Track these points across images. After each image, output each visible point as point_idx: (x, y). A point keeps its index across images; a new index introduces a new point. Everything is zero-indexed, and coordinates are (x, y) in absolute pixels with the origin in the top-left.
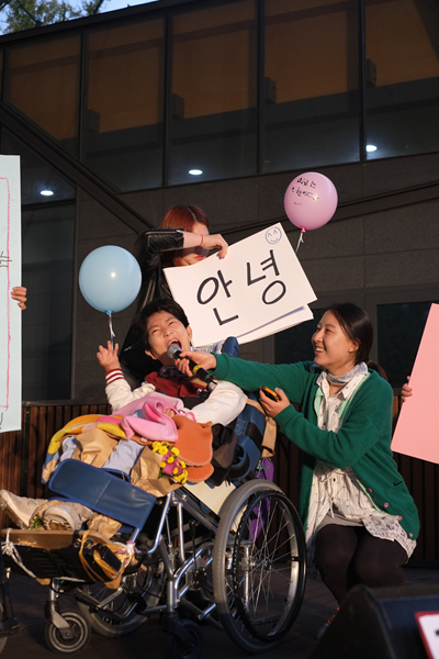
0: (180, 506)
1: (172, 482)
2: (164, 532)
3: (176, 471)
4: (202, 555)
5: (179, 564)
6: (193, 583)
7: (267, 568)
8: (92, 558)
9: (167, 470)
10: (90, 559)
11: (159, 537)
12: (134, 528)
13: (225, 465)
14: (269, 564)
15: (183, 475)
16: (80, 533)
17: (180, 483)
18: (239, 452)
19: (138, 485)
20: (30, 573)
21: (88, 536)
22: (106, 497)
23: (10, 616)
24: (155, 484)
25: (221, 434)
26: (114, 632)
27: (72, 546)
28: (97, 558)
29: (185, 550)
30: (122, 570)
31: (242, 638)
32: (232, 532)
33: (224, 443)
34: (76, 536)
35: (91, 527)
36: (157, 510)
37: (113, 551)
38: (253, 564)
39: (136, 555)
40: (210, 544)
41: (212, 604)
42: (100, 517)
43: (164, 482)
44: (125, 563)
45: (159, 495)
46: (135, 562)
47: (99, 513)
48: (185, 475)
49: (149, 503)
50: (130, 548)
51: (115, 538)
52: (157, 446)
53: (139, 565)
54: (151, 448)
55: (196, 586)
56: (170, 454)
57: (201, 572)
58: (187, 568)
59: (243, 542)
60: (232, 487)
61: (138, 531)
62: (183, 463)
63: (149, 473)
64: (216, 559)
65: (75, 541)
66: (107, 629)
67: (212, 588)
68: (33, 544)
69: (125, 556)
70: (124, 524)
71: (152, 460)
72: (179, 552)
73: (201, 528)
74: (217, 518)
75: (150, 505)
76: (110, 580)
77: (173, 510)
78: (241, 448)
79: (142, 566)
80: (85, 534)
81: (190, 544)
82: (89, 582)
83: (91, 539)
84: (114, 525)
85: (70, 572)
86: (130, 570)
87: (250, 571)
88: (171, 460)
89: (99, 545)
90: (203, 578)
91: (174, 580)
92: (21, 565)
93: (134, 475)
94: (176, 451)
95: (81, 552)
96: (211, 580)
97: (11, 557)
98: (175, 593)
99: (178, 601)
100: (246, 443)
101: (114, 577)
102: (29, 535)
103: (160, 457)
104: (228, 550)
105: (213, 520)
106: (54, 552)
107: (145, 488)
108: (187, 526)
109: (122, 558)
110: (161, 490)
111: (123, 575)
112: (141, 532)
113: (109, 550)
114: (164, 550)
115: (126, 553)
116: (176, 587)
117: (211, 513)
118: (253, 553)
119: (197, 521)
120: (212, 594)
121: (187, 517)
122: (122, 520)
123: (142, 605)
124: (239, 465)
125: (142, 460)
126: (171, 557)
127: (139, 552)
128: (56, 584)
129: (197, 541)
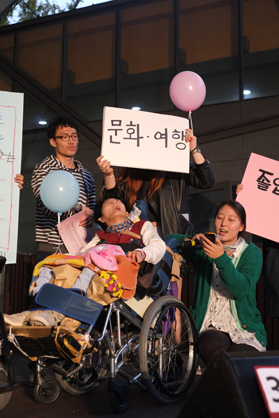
0: (118, 311)
1: (112, 297)
2: (108, 328)
3: (114, 289)
4: (132, 342)
5: (117, 348)
6: (126, 360)
7: (173, 351)
8: (63, 343)
9: (109, 289)
10: (62, 343)
11: (105, 331)
12: (89, 325)
13: (146, 286)
14: (174, 349)
15: (119, 292)
16: (55, 327)
17: (117, 297)
18: (156, 278)
19: (91, 298)
20: (25, 354)
21: (60, 329)
22: (71, 306)
23: (12, 378)
24: (102, 298)
25: (146, 267)
26: (80, 392)
27: (51, 336)
28: (66, 343)
29: (121, 340)
30: (81, 351)
31: (159, 396)
32: (151, 328)
33: (146, 273)
34: (53, 329)
35: (62, 324)
36: (104, 314)
37: (76, 339)
38: (165, 349)
39: (90, 342)
40: (138, 335)
41: (138, 374)
42: (67, 318)
43: (107, 296)
44: (83, 346)
45: (104, 304)
46: (90, 346)
47: (67, 316)
48: (121, 292)
49: (98, 309)
50: (87, 337)
51: (77, 331)
52: (103, 273)
53: (92, 348)
54: (100, 275)
55: (128, 362)
56: (111, 278)
57: (132, 353)
58: (123, 350)
59: (158, 335)
60: (151, 300)
61: (92, 326)
62: (119, 284)
63: (98, 290)
64: (141, 345)
65: (52, 333)
66: (75, 391)
67: (139, 364)
68: (27, 335)
69: (83, 342)
70: (82, 323)
71: (99, 283)
72: (118, 341)
73: (132, 325)
74: (142, 320)
75: (99, 310)
76: (75, 357)
77: (114, 314)
78: (157, 276)
79: (95, 348)
80: (59, 328)
81: (125, 336)
82: (61, 359)
83: (62, 331)
84: (76, 323)
85: (49, 353)
86: (87, 351)
87: (163, 353)
88: (112, 282)
89: (67, 335)
90: (133, 357)
91: (115, 357)
92: (19, 348)
93: (89, 292)
94: (115, 277)
95: (56, 339)
96: (138, 358)
97: (12, 343)
98: (115, 366)
99: (117, 371)
100: (160, 272)
101: (76, 355)
102: (24, 329)
103: (104, 280)
104: (149, 339)
105: (139, 321)
106: (39, 339)
107: (95, 300)
108: (123, 325)
109: (81, 343)
110: (105, 301)
111: (83, 354)
112: (93, 328)
113: (74, 338)
114: (108, 339)
115: (84, 340)
116: (116, 362)
117: (138, 316)
118: (164, 342)
119: (129, 321)
120: (139, 367)
121: (123, 318)
122: (81, 320)
123: (95, 375)
124: (156, 286)
125: (93, 283)
126: (113, 343)
127: (92, 339)
128: (41, 361)
129: (129, 334)
